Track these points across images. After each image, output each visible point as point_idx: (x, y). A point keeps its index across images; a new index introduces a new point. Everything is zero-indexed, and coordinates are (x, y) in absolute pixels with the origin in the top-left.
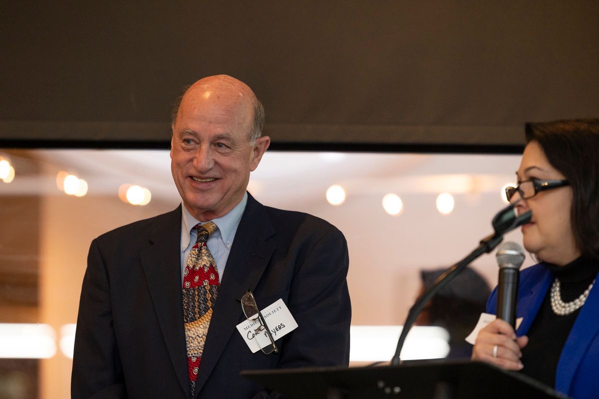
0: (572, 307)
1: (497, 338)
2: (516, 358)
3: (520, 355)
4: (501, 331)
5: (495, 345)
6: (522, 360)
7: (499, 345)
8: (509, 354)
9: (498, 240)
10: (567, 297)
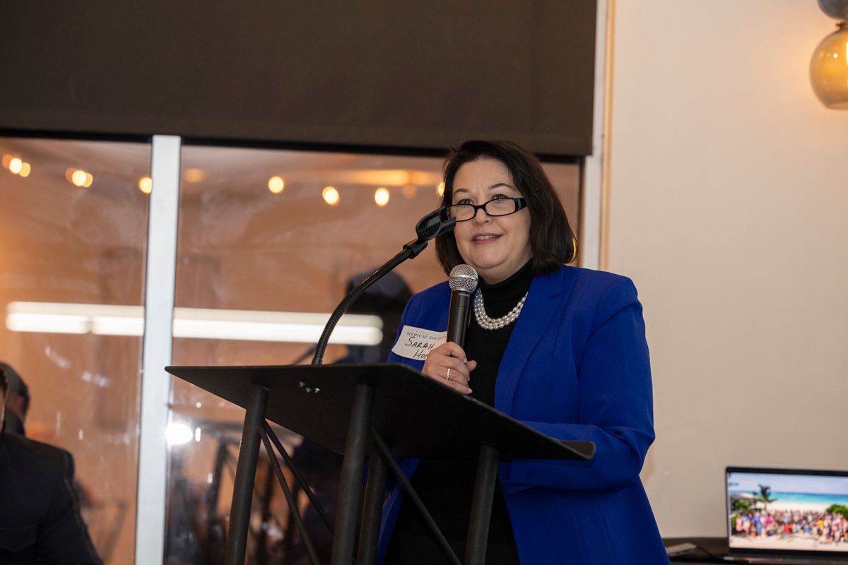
0: (500, 323)
1: (450, 362)
2: (466, 383)
3: (469, 379)
4: (453, 354)
5: (448, 368)
6: (470, 384)
7: (452, 368)
8: (460, 379)
9: (423, 245)
10: (494, 313)
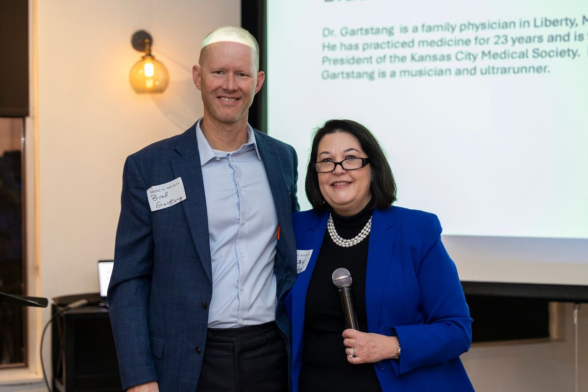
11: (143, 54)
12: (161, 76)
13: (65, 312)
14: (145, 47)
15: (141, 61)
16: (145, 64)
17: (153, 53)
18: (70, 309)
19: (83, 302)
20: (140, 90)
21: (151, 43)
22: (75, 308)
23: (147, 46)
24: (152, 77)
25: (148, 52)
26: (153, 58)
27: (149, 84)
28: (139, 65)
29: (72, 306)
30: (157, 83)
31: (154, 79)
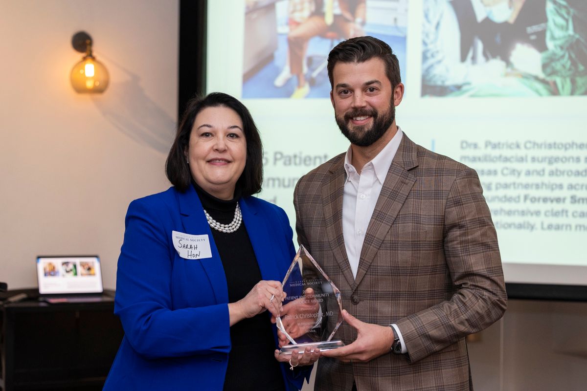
11: (84, 55)
12: (102, 77)
13: (6, 306)
14: (86, 47)
15: (81, 62)
16: (86, 64)
17: (95, 54)
18: (10, 302)
19: (23, 296)
20: (80, 90)
21: (91, 44)
22: (15, 302)
23: (88, 47)
24: (92, 77)
25: (89, 52)
26: (93, 58)
27: (90, 84)
28: (80, 65)
29: (13, 299)
30: (98, 84)
31: (94, 79)
